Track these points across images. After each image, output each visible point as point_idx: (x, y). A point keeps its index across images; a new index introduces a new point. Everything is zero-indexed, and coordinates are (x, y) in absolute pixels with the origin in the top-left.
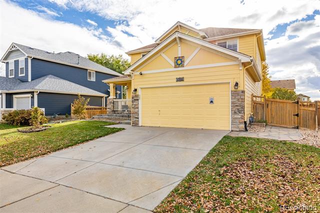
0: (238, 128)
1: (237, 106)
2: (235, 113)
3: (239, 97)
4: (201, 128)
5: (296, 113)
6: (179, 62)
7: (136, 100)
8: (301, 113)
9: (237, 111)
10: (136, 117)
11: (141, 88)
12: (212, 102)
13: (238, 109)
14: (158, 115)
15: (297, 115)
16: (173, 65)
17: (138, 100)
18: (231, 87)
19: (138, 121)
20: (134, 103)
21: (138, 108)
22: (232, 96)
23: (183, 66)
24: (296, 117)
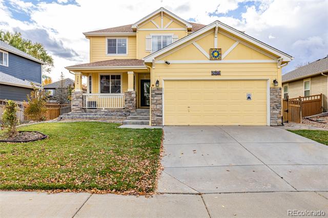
0: (277, 122)
1: (275, 102)
2: (274, 108)
3: (277, 94)
4: (237, 124)
5: (286, 110)
6: (216, 54)
7: (158, 94)
8: (290, 110)
9: (275, 107)
10: (159, 114)
11: (165, 80)
12: (249, 98)
13: (276, 105)
14: (187, 112)
15: (287, 111)
16: (208, 56)
17: (161, 94)
18: (270, 84)
19: (162, 120)
20: (155, 98)
21: (161, 104)
22: (271, 92)
23: (220, 59)
24: (286, 113)
